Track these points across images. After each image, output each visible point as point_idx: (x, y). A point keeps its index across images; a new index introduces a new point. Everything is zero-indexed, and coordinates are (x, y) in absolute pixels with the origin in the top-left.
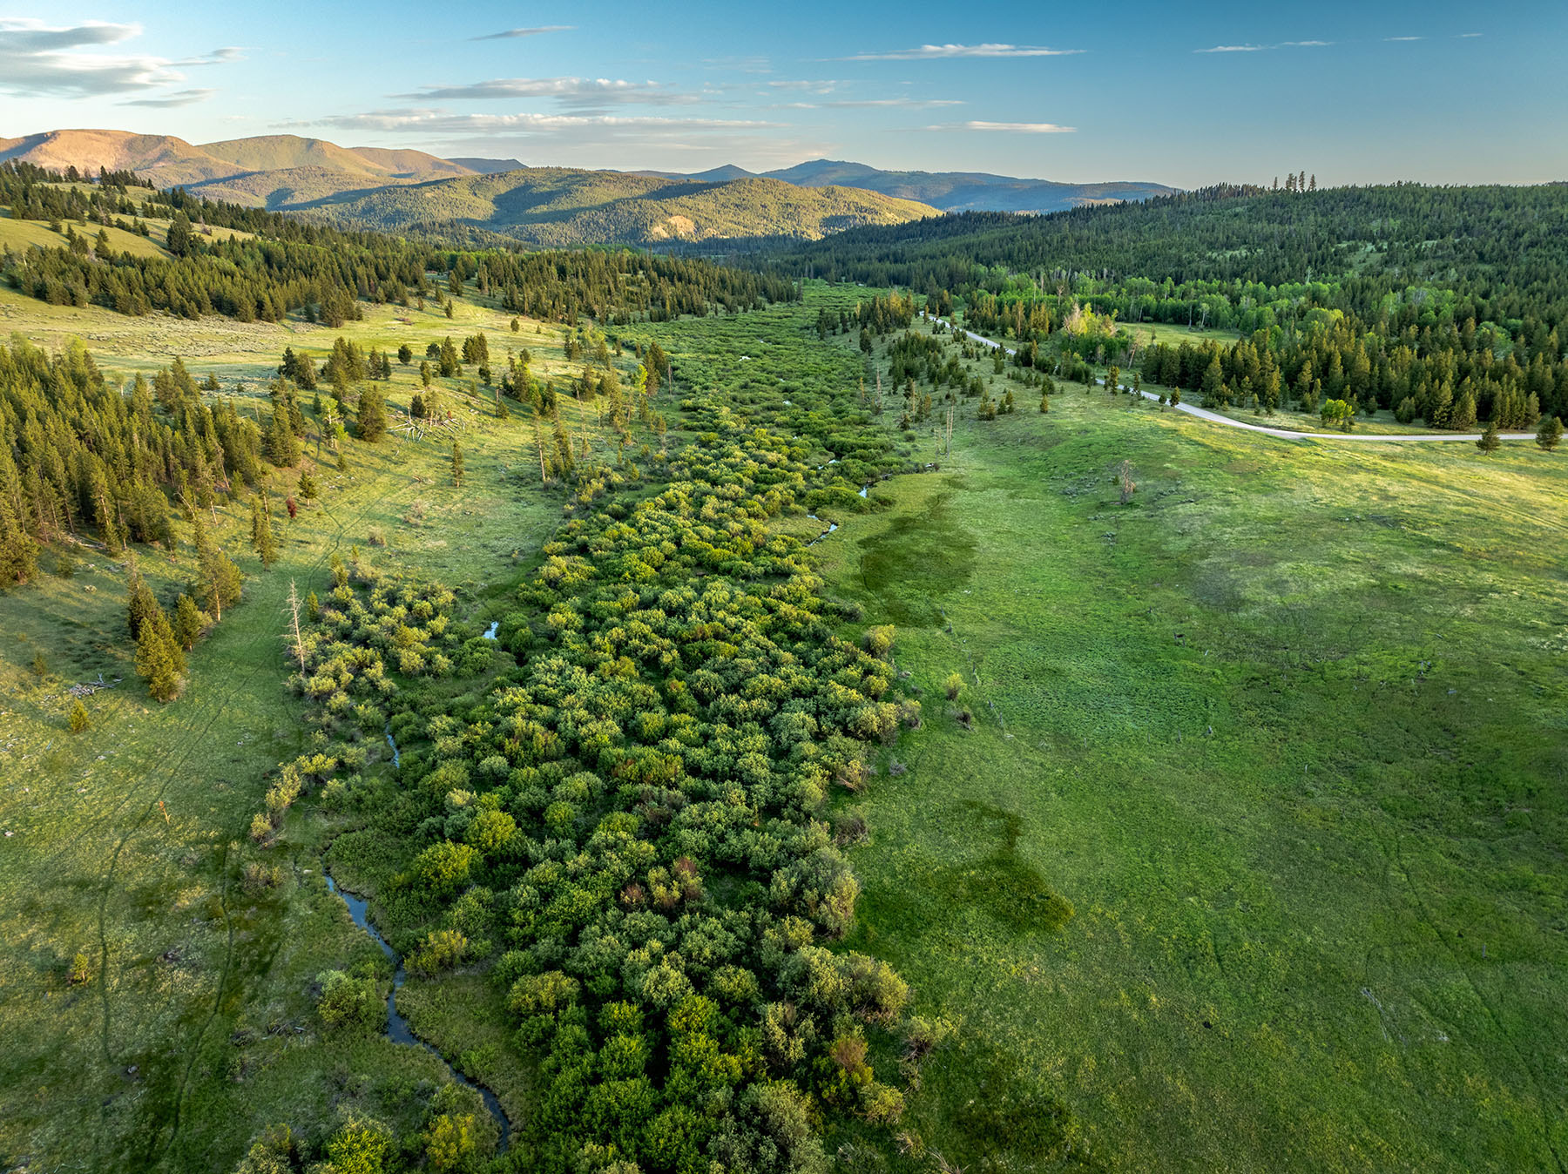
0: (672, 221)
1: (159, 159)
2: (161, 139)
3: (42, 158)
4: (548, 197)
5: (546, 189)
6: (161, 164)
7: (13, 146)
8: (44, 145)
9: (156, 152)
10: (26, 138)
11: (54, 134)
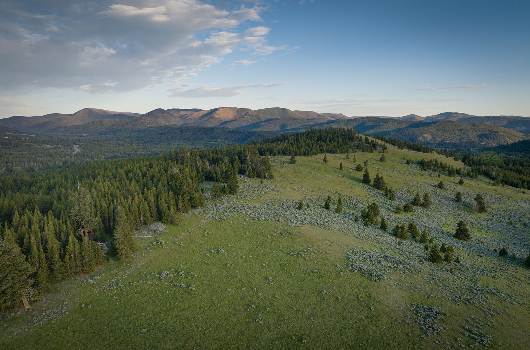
0: (425, 135)
1: (245, 115)
2: (246, 109)
3: (216, 115)
4: (372, 127)
5: (370, 124)
6: (246, 117)
7: (208, 112)
8: (216, 112)
9: (244, 113)
10: (211, 110)
11: (219, 109)
